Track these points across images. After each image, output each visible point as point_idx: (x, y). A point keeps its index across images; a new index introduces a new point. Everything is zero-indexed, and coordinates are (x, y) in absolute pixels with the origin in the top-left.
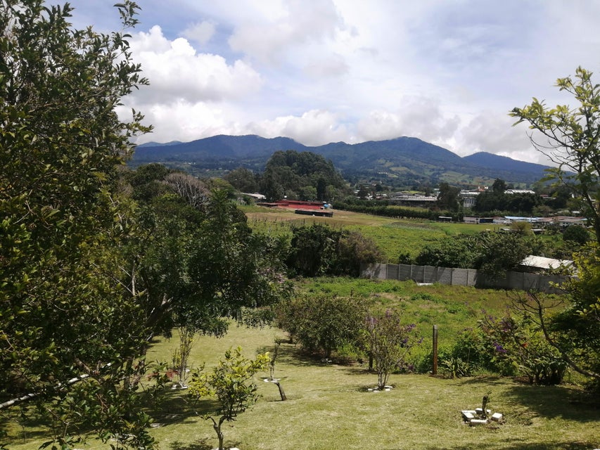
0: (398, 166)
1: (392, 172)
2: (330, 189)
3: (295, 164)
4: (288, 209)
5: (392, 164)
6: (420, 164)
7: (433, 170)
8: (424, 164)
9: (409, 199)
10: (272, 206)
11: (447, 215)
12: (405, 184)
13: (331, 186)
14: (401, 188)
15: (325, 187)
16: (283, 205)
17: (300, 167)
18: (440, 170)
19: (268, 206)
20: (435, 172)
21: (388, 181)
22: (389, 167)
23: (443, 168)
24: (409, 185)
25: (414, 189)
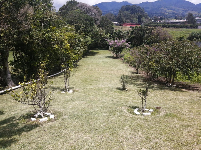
0: (169, 10)
1: (166, 12)
2: (143, 19)
3: (130, 10)
4: (127, 26)
5: (167, 9)
6: (178, 8)
7: (183, 10)
8: (179, 8)
9: (174, 21)
10: (121, 25)
11: (191, 26)
12: (171, 17)
13: (143, 18)
14: (170, 18)
15: (141, 18)
16: (125, 25)
17: (132, 12)
18: (186, 10)
19: (120, 26)
20: (184, 11)
21: (165, 16)
22: (165, 11)
23: (187, 10)
24: (173, 17)
25: (175, 18)
